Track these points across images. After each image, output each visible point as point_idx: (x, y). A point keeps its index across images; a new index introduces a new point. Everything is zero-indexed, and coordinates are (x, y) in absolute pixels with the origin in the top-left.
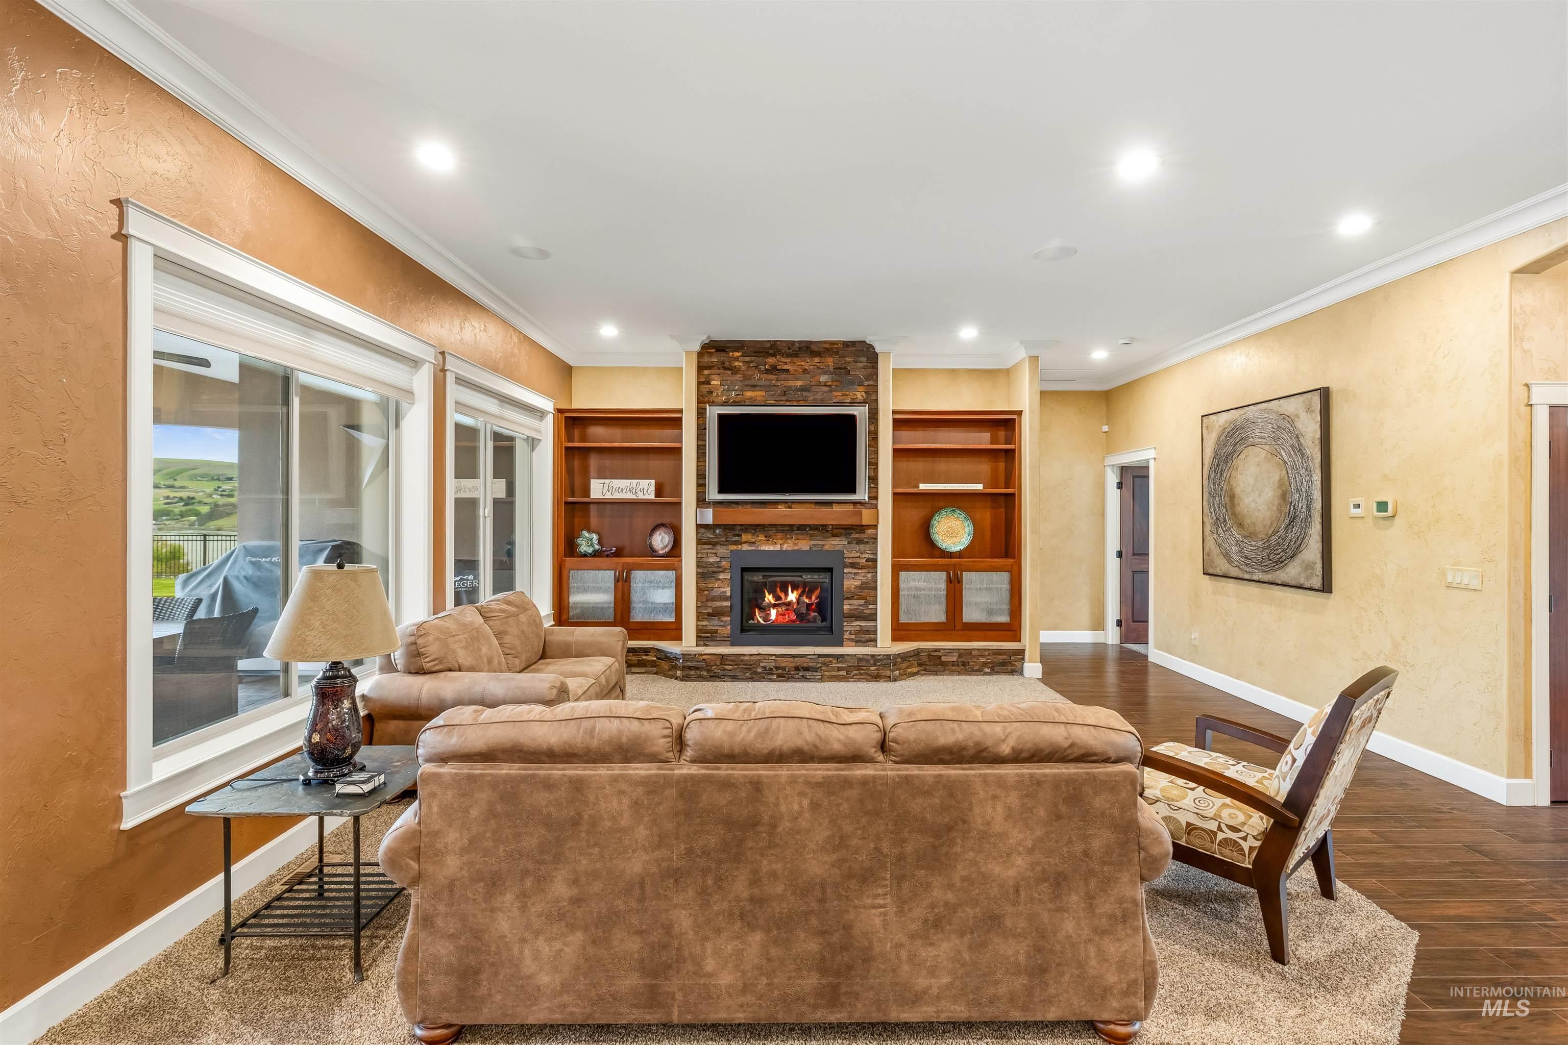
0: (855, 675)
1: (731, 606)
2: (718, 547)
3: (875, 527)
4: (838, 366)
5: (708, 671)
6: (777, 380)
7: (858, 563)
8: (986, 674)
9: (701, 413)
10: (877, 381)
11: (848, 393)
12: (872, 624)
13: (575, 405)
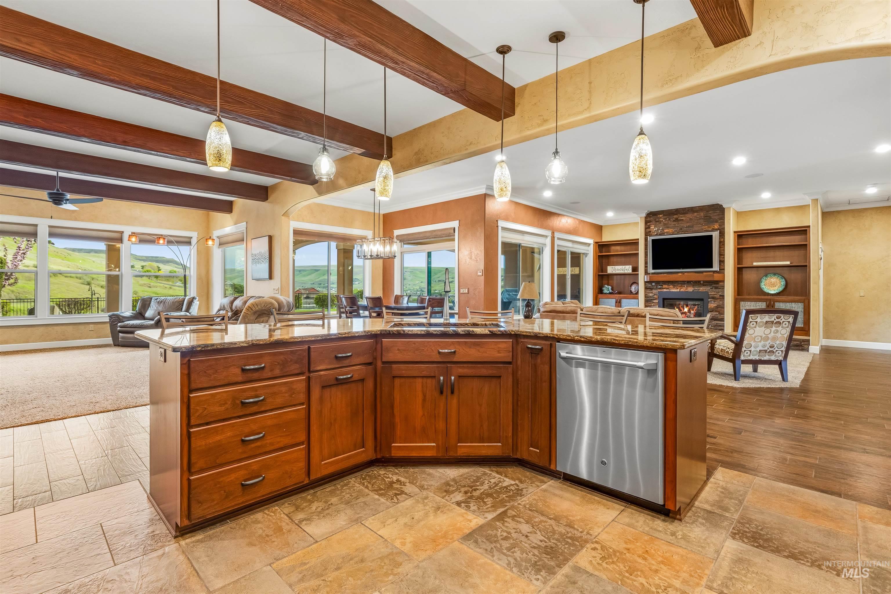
2: (654, 290)
3: (723, 281)
4: (706, 215)
6: (678, 224)
7: (716, 297)
9: (646, 240)
10: (724, 220)
11: (711, 226)
12: (722, 322)
13: (604, 240)
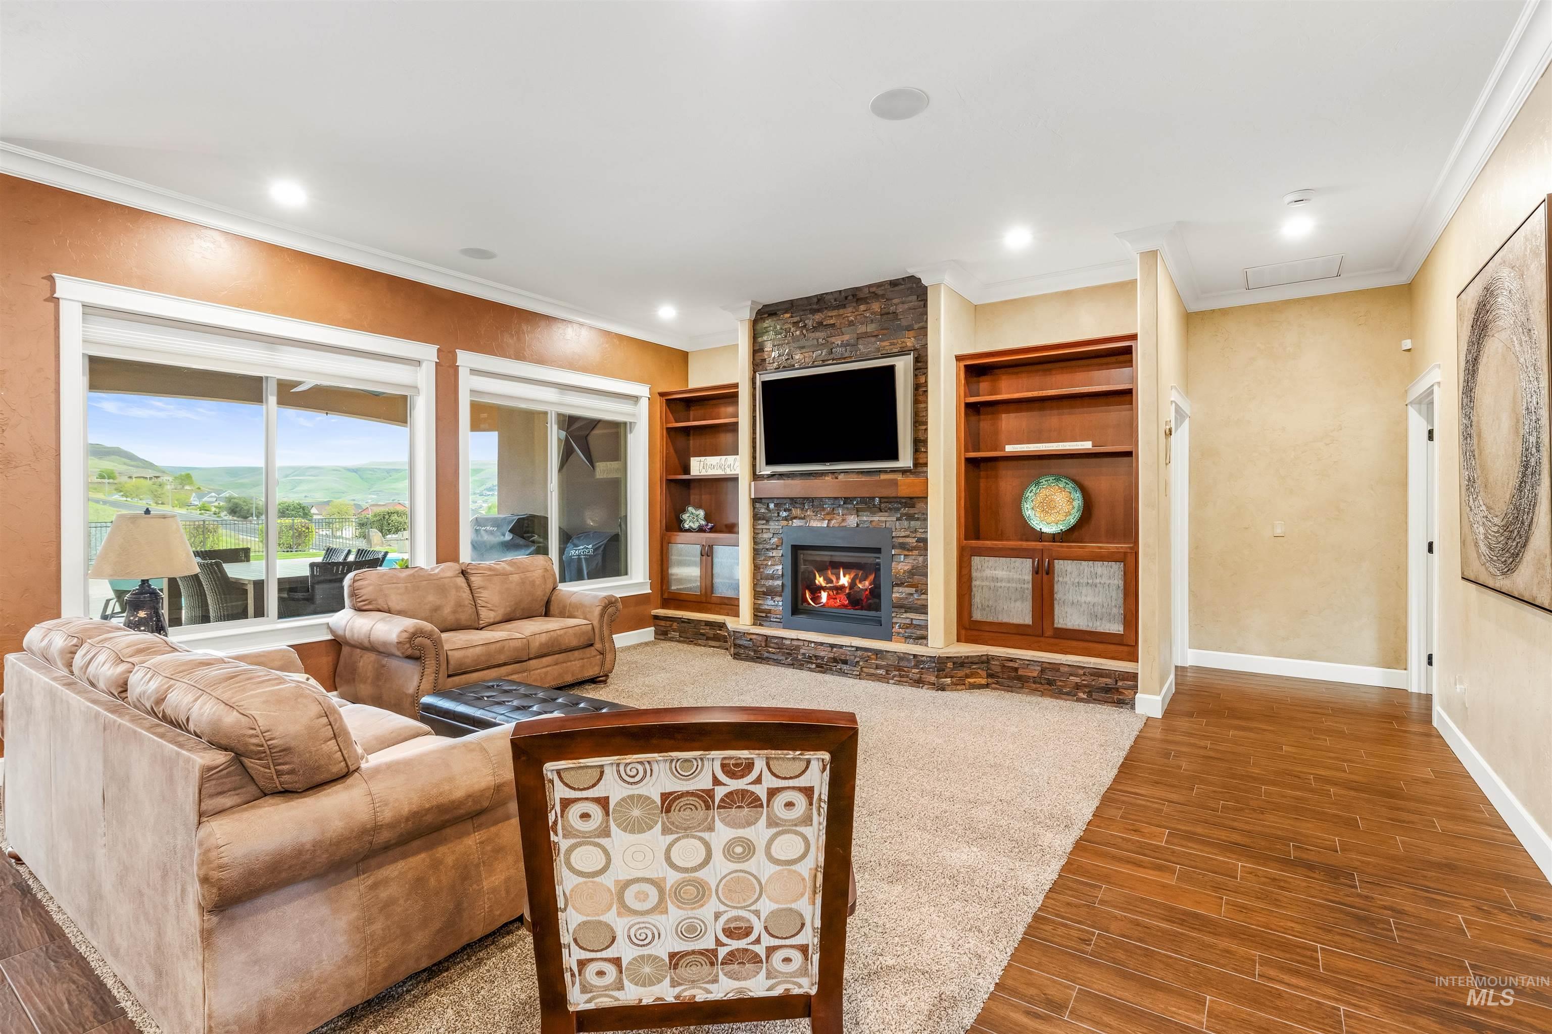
0: (894, 676)
1: (783, 585)
2: (771, 523)
3: (925, 498)
4: (886, 310)
5: (755, 651)
6: (824, 337)
7: (907, 544)
8: (1080, 700)
9: (753, 383)
10: (926, 322)
11: (895, 341)
12: (922, 617)
13: (691, 386)
